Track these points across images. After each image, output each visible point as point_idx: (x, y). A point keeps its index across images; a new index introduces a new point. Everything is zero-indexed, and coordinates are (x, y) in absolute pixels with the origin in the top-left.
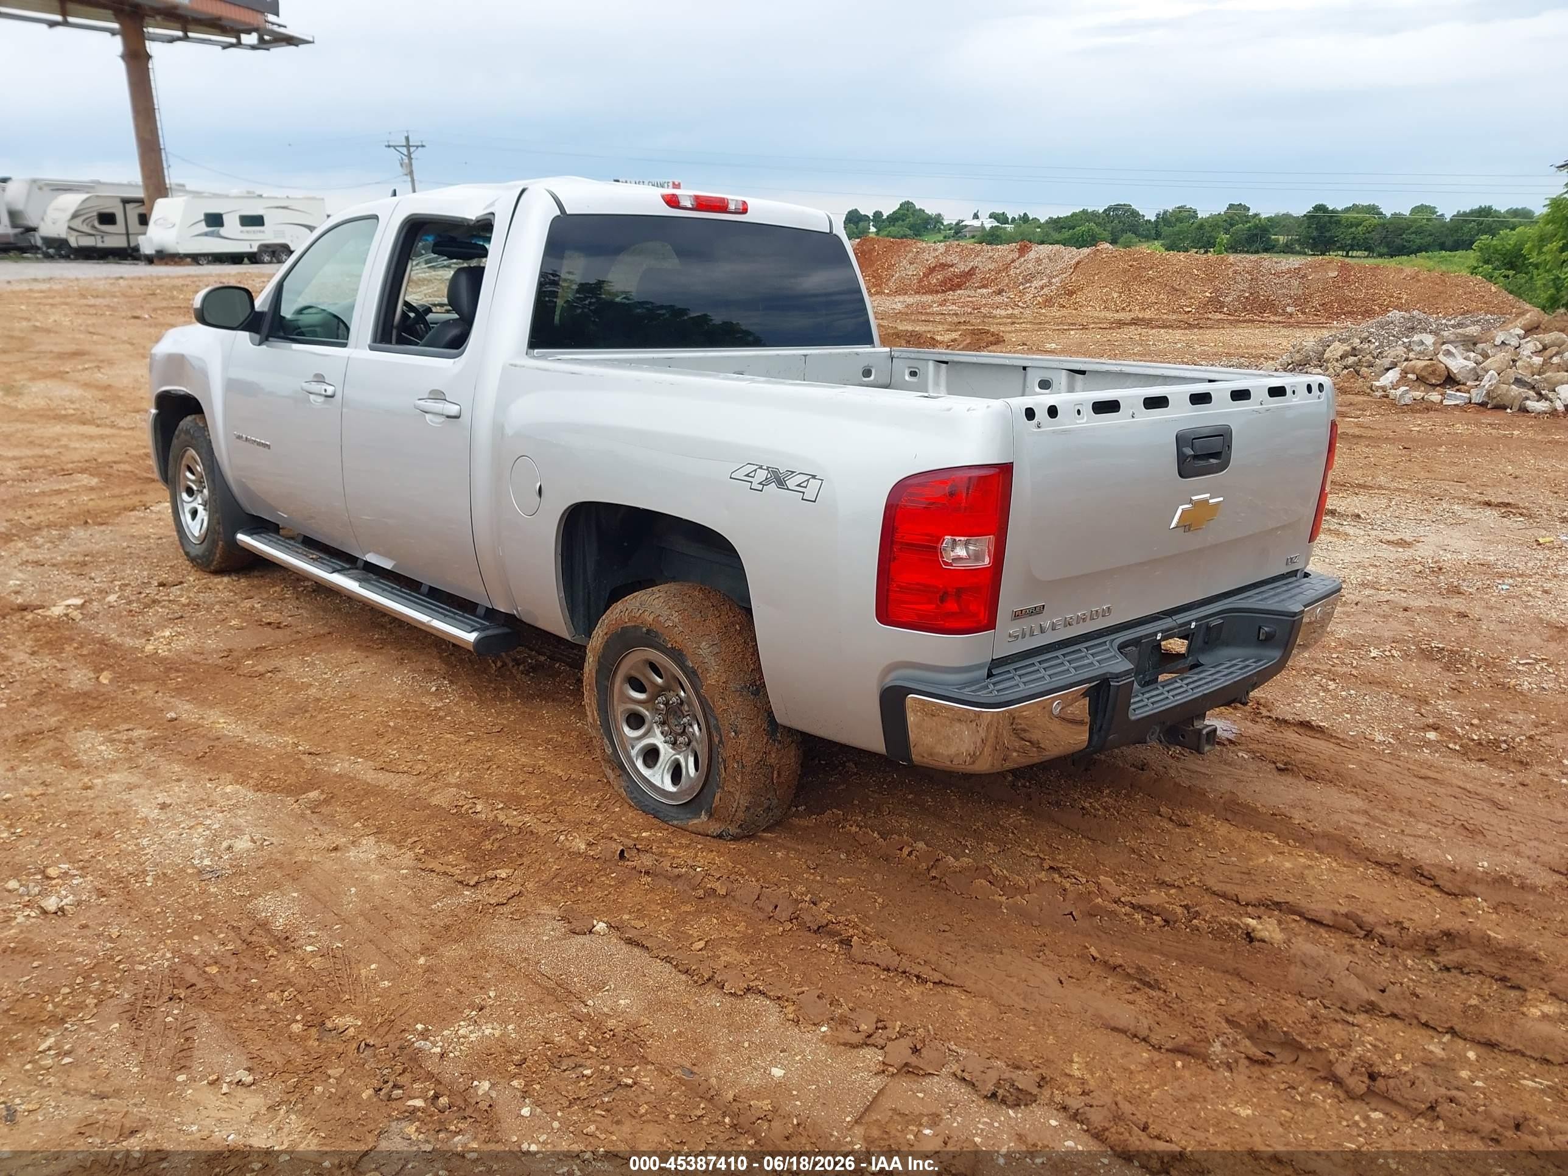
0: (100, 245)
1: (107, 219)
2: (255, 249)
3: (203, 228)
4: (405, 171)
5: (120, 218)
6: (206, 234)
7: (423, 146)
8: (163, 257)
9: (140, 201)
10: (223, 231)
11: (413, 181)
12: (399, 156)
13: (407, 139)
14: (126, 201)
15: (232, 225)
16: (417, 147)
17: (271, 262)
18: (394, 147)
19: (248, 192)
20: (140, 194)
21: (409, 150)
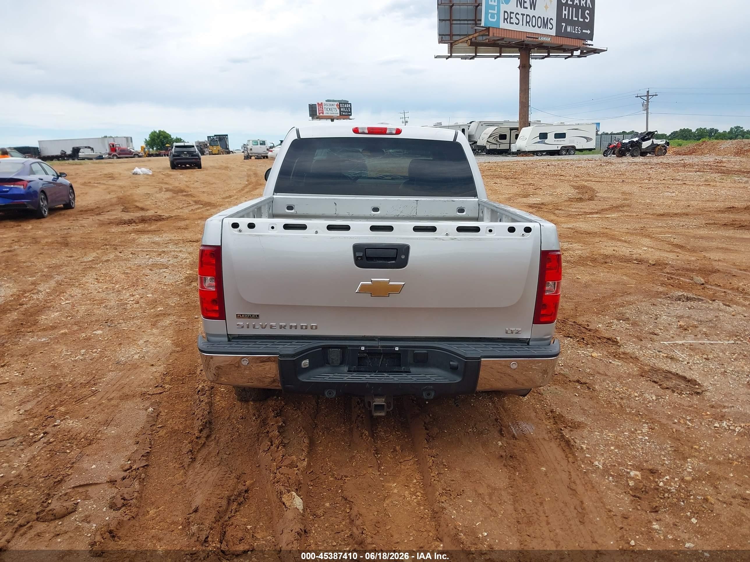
0: (498, 148)
1: (503, 137)
2: (559, 149)
3: (538, 139)
4: (645, 108)
5: (508, 137)
6: (539, 142)
7: (656, 95)
8: (520, 153)
9: (517, 129)
10: (546, 141)
11: (647, 113)
12: (642, 101)
13: (648, 92)
14: (511, 129)
15: (551, 138)
16: (653, 96)
17: (565, 155)
18: (640, 97)
19: (561, 123)
20: (517, 126)
21: (648, 98)
